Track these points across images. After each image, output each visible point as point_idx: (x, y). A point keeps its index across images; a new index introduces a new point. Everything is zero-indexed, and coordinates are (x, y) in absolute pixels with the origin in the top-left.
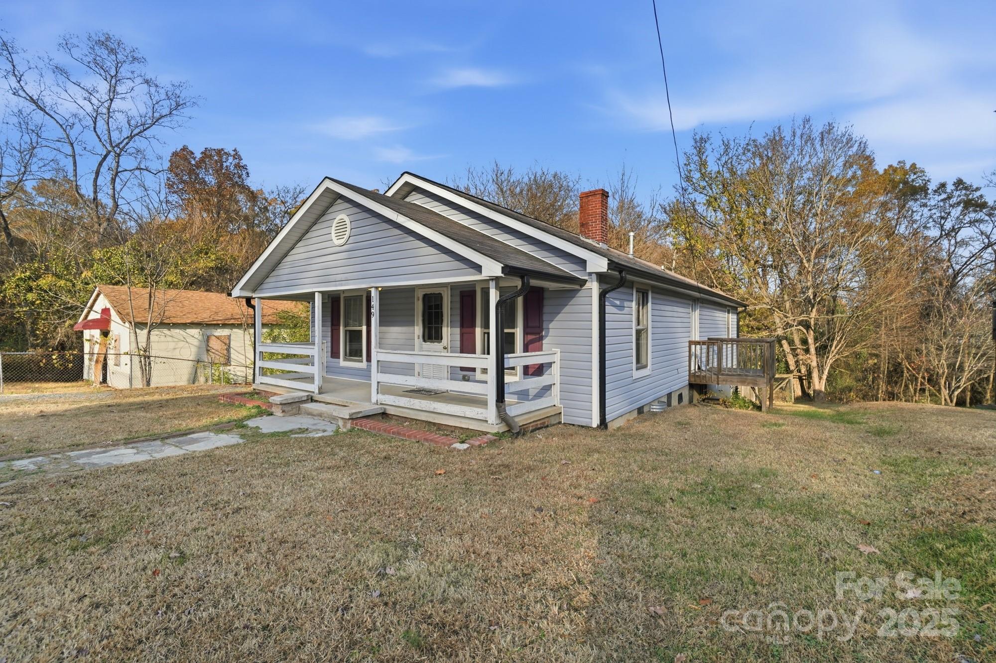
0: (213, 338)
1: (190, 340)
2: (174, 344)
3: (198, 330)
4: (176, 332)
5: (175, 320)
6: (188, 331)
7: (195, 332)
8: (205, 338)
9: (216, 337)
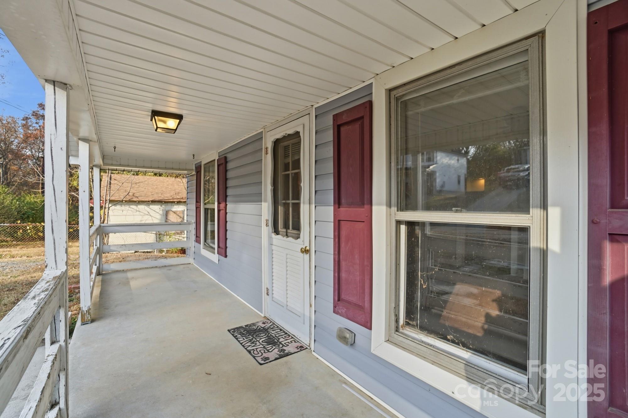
0: (171, 212)
1: (152, 213)
2: (141, 217)
3: (159, 206)
4: (142, 207)
5: (141, 199)
6: (151, 206)
7: (156, 207)
8: (165, 212)
9: (173, 212)
